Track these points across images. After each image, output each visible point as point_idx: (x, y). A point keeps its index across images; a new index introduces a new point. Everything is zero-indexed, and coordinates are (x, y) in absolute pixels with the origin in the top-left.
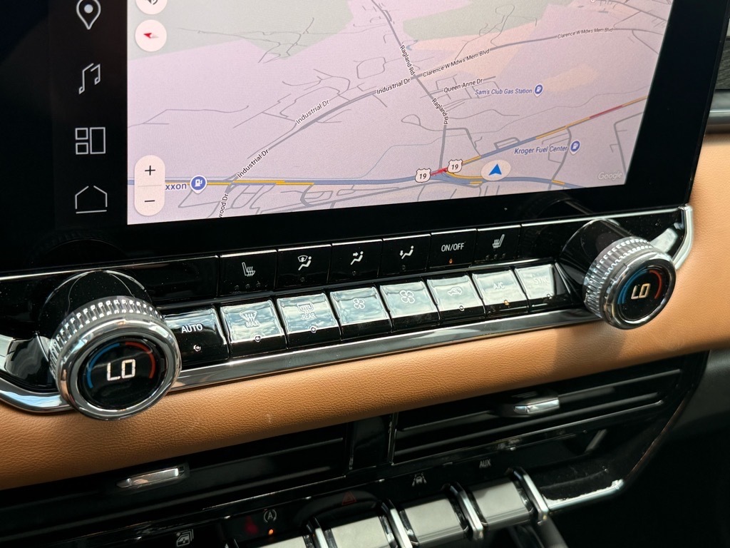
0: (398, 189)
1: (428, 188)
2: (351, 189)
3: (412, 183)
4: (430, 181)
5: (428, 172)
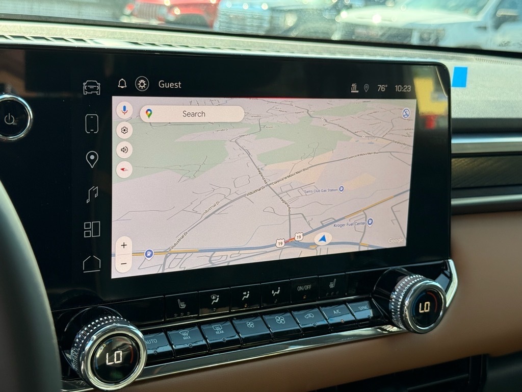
0: (267, 252)
1: (284, 251)
2: (238, 253)
3: (274, 248)
4: (285, 246)
5: (283, 241)
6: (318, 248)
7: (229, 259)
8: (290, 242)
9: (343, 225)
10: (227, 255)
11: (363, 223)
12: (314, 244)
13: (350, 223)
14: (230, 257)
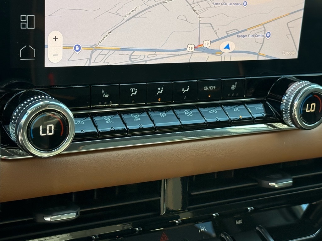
6: (223, 55)
7: (146, 59)
8: (199, 48)
9: (245, 36)
10: (145, 55)
11: (262, 36)
12: (219, 51)
13: (251, 35)
14: (148, 57)
